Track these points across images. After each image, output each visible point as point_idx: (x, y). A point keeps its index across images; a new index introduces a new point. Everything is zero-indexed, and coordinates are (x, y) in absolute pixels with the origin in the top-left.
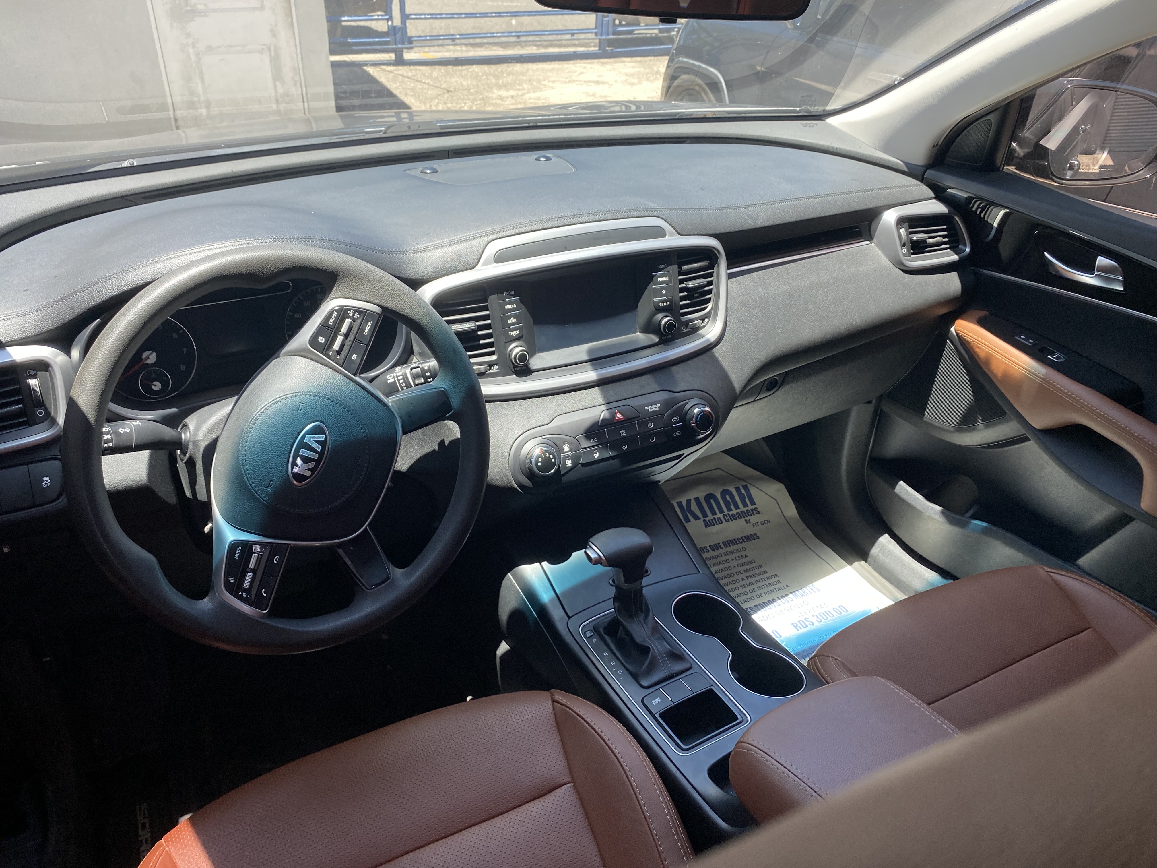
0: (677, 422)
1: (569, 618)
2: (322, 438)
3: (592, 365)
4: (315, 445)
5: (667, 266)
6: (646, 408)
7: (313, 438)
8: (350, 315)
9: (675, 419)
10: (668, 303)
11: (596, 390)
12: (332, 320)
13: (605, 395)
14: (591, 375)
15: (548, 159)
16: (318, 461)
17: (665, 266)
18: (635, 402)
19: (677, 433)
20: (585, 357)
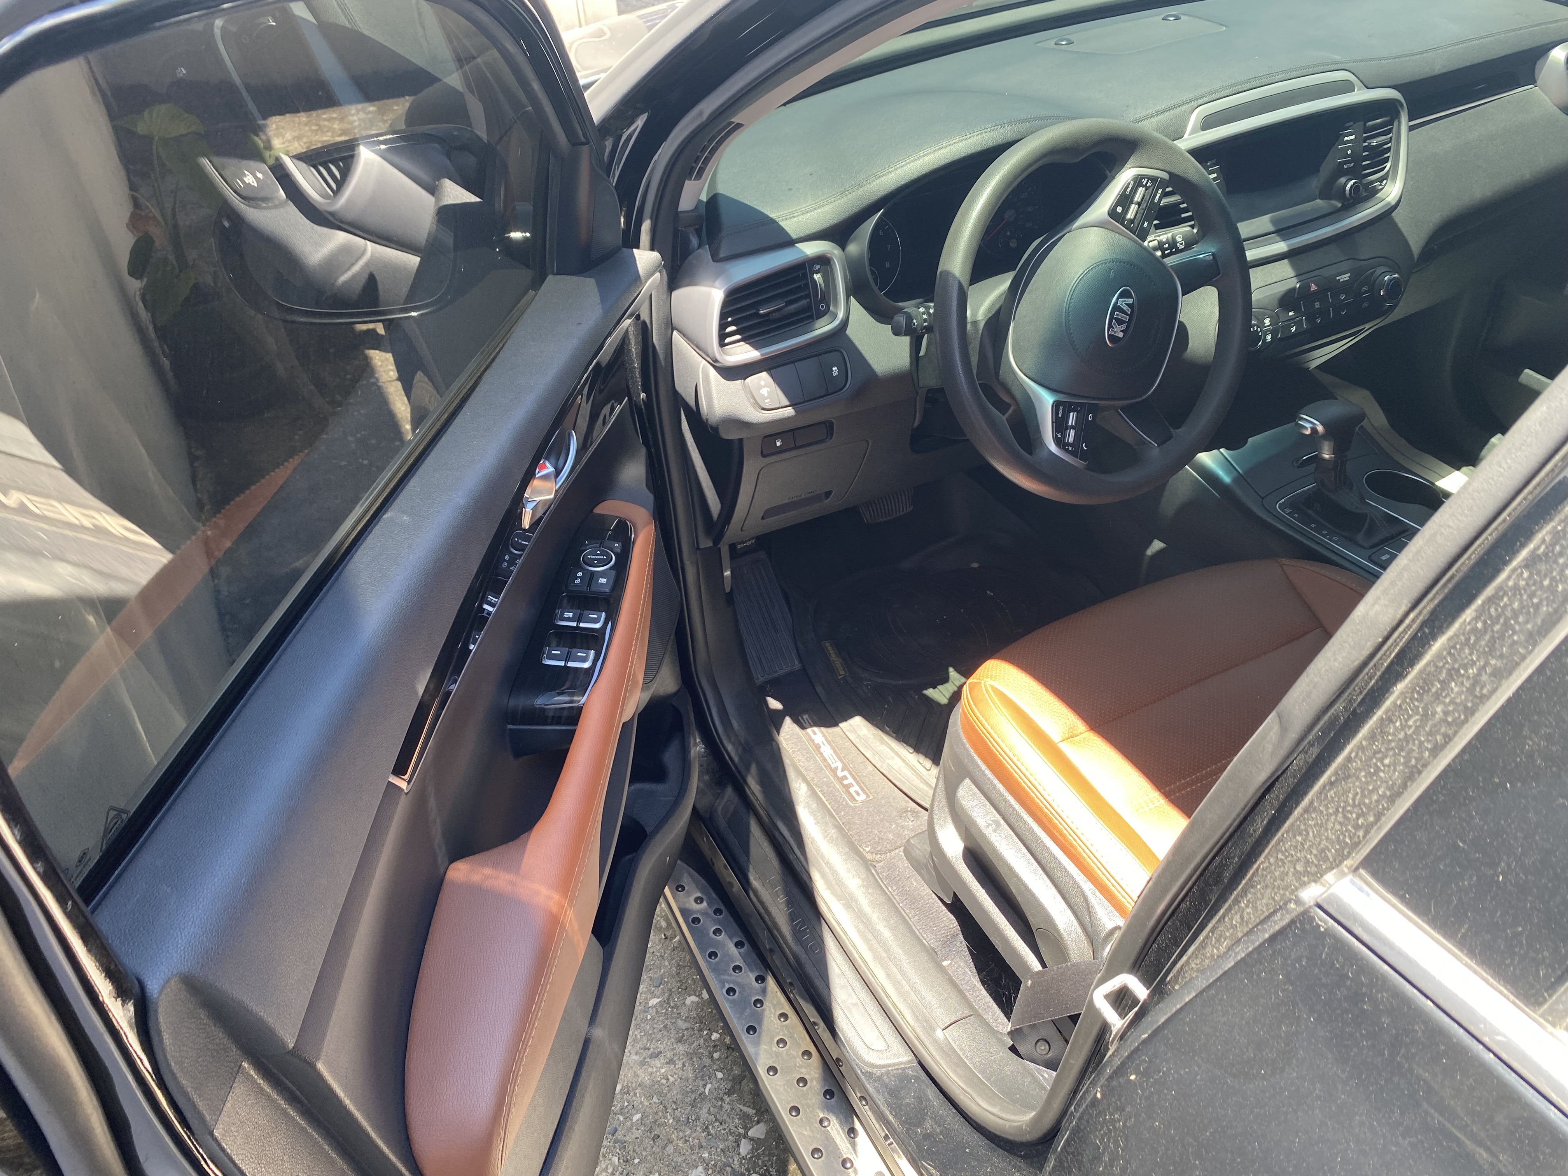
0: (1366, 292)
1: (1263, 498)
2: (1130, 301)
3: (1279, 235)
4: (1125, 308)
5: (1355, 123)
6: (1338, 278)
7: (1124, 301)
8: (1144, 184)
9: (1365, 288)
10: (1352, 164)
11: (1286, 261)
12: (1129, 190)
13: (1294, 266)
14: (1281, 247)
15: (1177, 18)
16: (1129, 323)
17: (1351, 123)
18: (1327, 272)
19: (1366, 305)
20: (1271, 228)
